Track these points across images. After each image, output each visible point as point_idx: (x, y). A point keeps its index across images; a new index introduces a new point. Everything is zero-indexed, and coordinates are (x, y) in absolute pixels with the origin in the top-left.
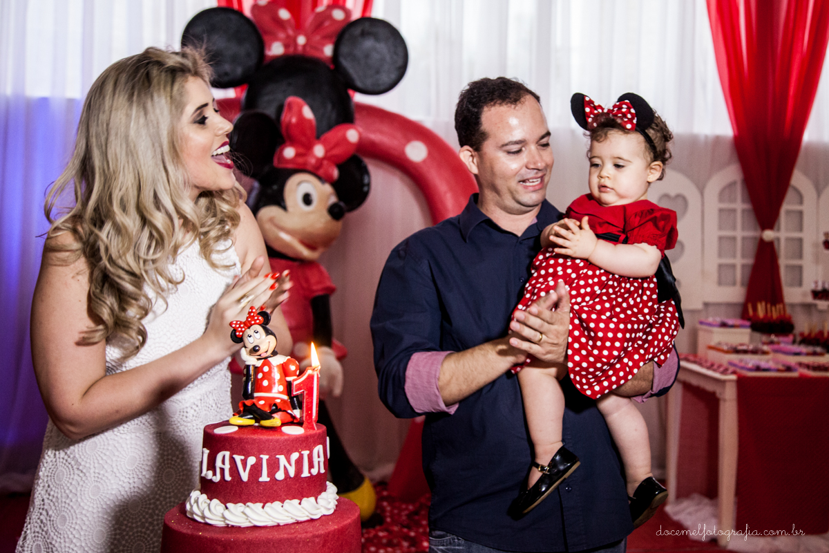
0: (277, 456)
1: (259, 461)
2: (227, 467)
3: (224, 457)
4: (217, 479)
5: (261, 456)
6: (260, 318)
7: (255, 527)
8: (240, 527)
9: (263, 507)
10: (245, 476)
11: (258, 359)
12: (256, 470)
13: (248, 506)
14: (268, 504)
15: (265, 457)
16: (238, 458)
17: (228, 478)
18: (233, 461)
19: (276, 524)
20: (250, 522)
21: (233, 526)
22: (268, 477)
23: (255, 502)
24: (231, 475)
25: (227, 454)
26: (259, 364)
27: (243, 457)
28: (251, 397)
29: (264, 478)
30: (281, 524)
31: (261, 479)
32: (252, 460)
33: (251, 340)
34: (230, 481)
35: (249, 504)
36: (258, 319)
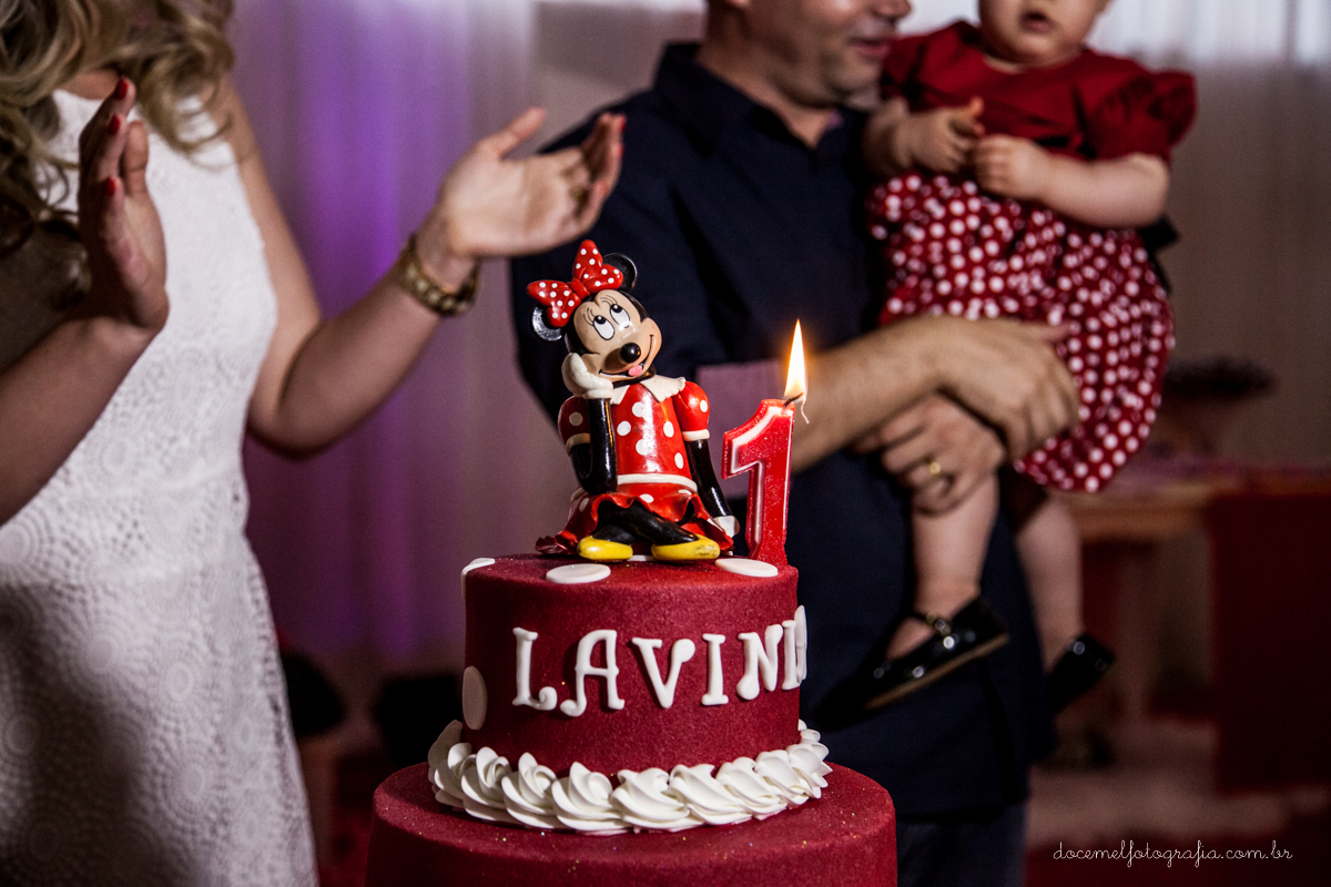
0: (743, 636)
1: (703, 651)
2: (612, 672)
3: (601, 645)
4: (576, 707)
5: (707, 637)
6: (616, 272)
7: (707, 828)
8: (665, 832)
9: (714, 774)
10: (666, 694)
11: (617, 384)
12: (695, 674)
13: (678, 774)
14: (727, 766)
15: (716, 640)
16: (647, 646)
17: (616, 703)
18: (629, 654)
19: (748, 817)
20: (692, 816)
21: (644, 830)
22: (724, 693)
23: (691, 764)
24: (621, 695)
25: (611, 636)
26: (618, 396)
27: (658, 643)
28: (613, 486)
29: (716, 696)
30: (761, 818)
31: (708, 700)
32: (684, 650)
33: (605, 329)
34: (623, 711)
35: (681, 768)
36: (611, 274)
